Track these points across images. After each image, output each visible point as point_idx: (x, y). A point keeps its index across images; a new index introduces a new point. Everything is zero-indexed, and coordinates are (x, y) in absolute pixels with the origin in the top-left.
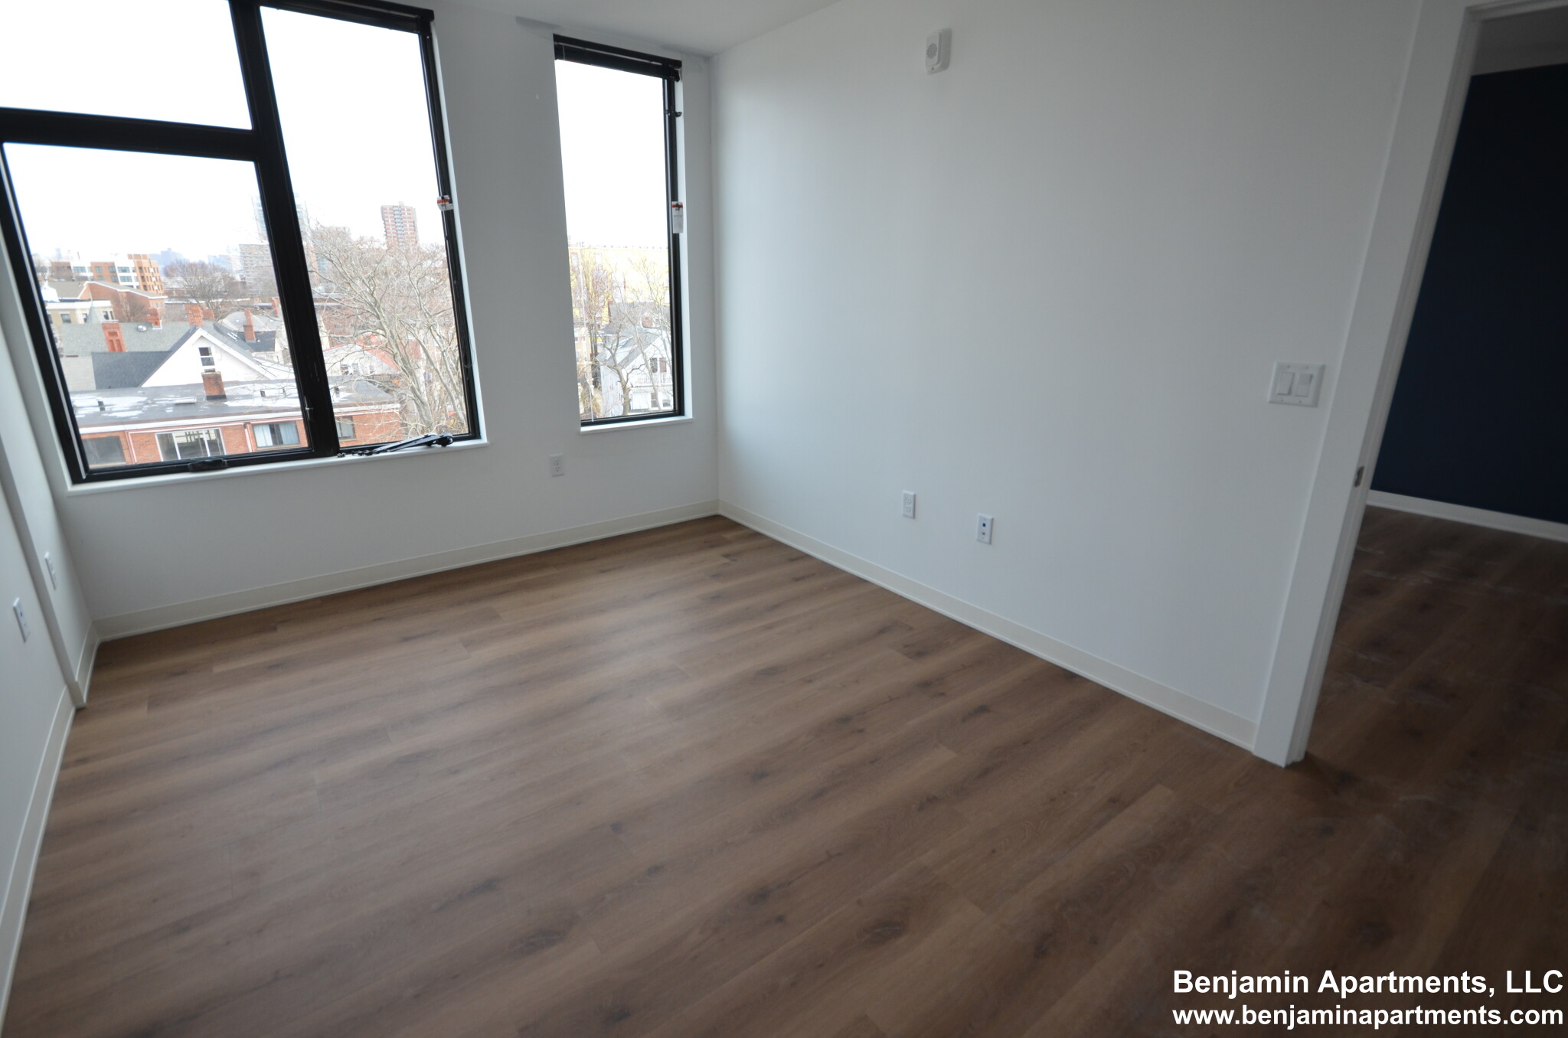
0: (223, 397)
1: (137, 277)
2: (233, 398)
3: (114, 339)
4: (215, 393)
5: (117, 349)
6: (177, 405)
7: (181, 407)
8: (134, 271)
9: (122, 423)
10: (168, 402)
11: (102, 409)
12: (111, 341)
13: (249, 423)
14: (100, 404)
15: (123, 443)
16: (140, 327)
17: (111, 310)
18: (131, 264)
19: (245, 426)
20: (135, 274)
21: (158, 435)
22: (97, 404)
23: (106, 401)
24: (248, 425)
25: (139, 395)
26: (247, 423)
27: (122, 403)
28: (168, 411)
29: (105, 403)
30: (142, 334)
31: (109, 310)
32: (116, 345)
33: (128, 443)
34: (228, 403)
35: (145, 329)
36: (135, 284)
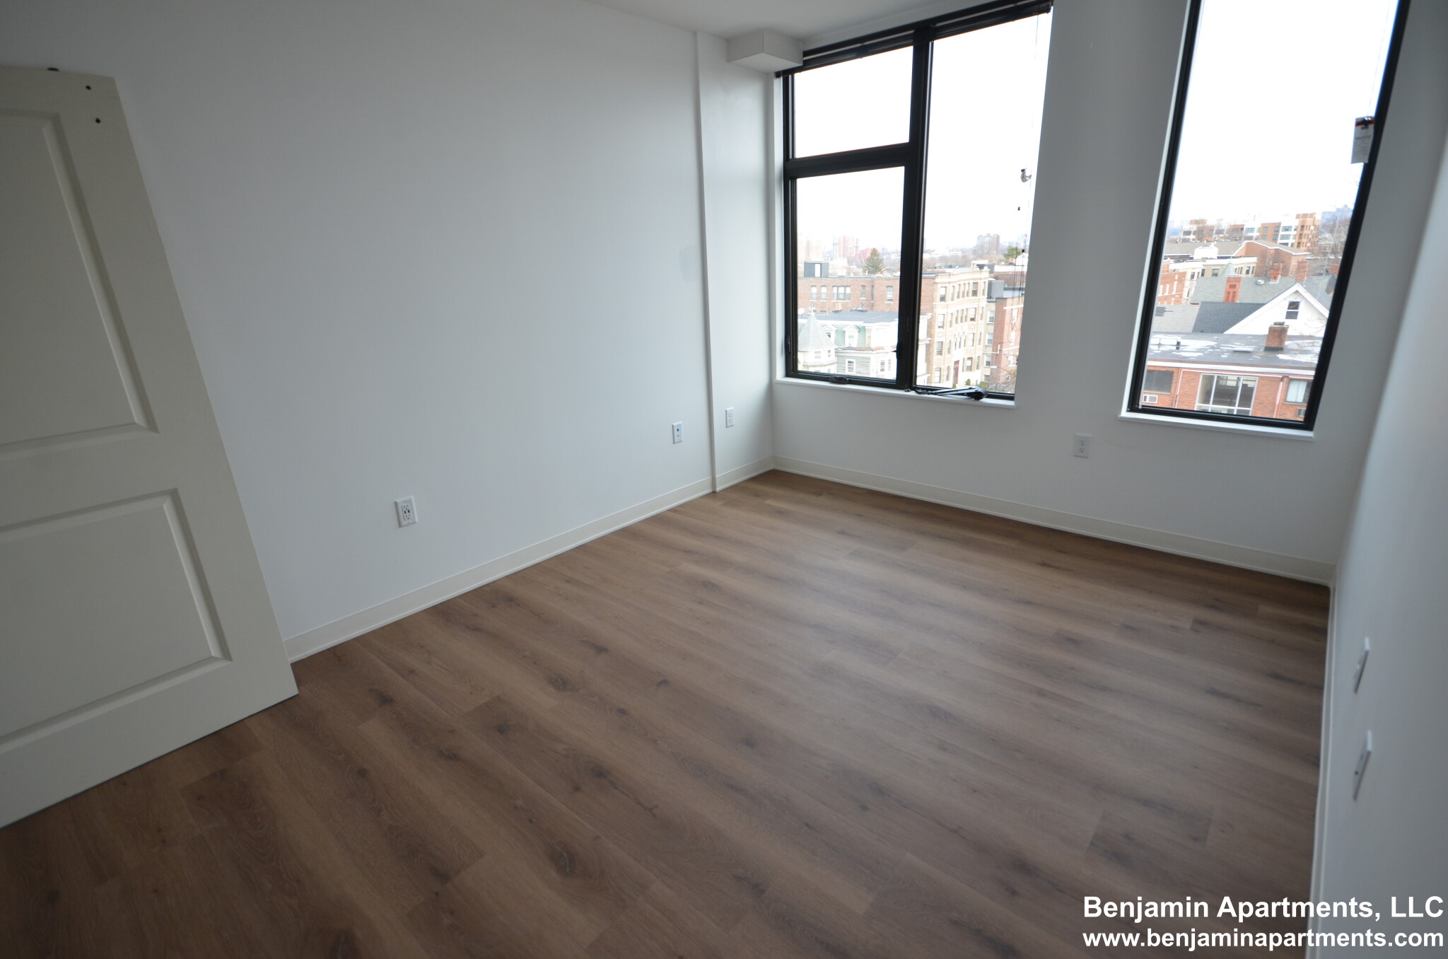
0: (1280, 349)
1: (1295, 235)
2: (1290, 351)
3: (1231, 290)
4: (1275, 345)
5: (1230, 300)
6: (1235, 351)
7: (1237, 354)
8: (1295, 230)
9: (1181, 362)
10: (1230, 348)
11: (1178, 348)
12: (1229, 293)
13: (1288, 377)
14: (1178, 343)
15: (1175, 378)
16: (1259, 281)
17: (1255, 265)
18: (1295, 223)
19: (1282, 380)
20: (1295, 233)
21: (1203, 376)
22: (1176, 344)
23: (1183, 342)
24: (1285, 379)
25: (1214, 341)
26: (1285, 376)
27: (1195, 346)
28: (1223, 356)
29: (1181, 344)
30: (1258, 287)
31: (1252, 266)
32: (1231, 297)
33: (1178, 377)
34: (1281, 356)
35: (1262, 282)
36: (1291, 241)
